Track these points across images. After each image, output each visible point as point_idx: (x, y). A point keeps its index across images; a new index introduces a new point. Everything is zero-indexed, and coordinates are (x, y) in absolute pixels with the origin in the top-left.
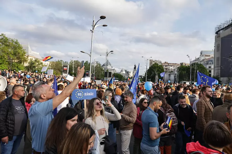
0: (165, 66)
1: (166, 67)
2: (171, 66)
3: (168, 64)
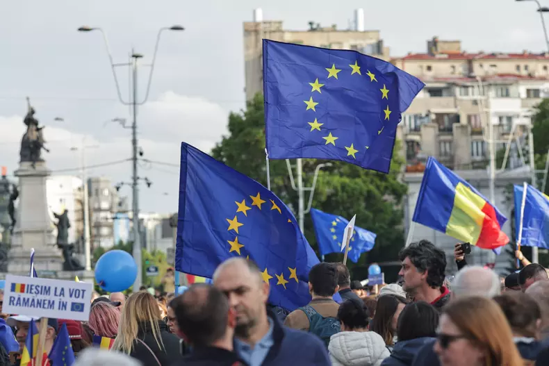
0: (435, 92)
1: (442, 105)
2: (503, 85)
3: (460, 67)
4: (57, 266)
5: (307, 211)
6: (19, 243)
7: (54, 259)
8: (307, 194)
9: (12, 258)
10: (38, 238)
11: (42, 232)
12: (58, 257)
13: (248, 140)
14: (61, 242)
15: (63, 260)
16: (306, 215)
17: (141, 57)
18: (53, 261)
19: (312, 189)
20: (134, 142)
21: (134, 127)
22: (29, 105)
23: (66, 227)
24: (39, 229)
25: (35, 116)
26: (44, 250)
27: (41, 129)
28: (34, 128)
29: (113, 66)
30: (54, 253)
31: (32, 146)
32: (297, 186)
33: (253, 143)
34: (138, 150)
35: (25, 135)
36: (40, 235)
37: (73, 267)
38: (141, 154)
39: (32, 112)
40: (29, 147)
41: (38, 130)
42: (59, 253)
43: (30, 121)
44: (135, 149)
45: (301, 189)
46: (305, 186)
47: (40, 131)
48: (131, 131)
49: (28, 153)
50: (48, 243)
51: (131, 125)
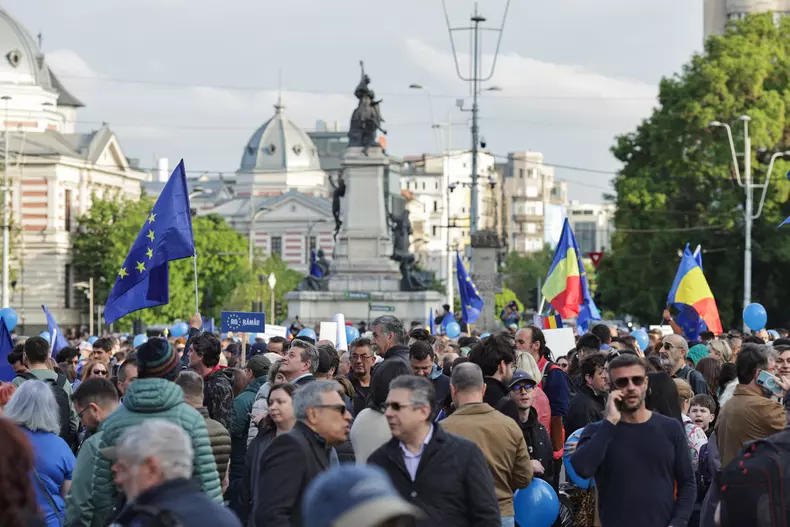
4: (394, 285)
5: (757, 217)
6: (344, 253)
7: (388, 275)
8: (757, 192)
9: (335, 272)
10: (368, 246)
11: (375, 239)
12: (394, 272)
13: (683, 116)
14: (399, 253)
15: (401, 277)
16: (755, 222)
17: (483, 20)
18: (387, 278)
19: (765, 186)
20: (474, 129)
21: (474, 110)
22: (363, 71)
23: (406, 233)
24: (371, 236)
25: (370, 87)
26: (376, 263)
27: (377, 103)
28: (369, 101)
29: (450, 30)
30: (389, 266)
31: (364, 125)
32: (743, 181)
33: (690, 121)
34: (480, 140)
35: (355, 111)
36: (373, 242)
37: (412, 286)
38: (483, 145)
39: (366, 80)
40: (361, 128)
41: (374, 104)
42: (395, 266)
43: (362, 92)
44: (475, 139)
45: (750, 186)
46: (756, 181)
47: (376, 106)
48: (470, 114)
49: (358, 135)
50: (381, 253)
51: (471, 108)
